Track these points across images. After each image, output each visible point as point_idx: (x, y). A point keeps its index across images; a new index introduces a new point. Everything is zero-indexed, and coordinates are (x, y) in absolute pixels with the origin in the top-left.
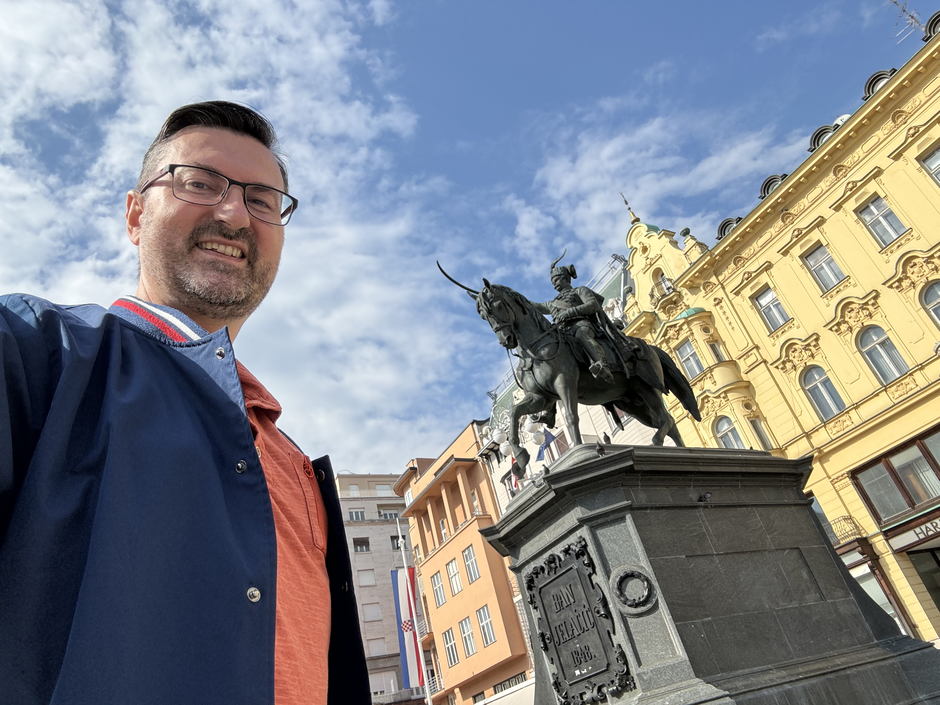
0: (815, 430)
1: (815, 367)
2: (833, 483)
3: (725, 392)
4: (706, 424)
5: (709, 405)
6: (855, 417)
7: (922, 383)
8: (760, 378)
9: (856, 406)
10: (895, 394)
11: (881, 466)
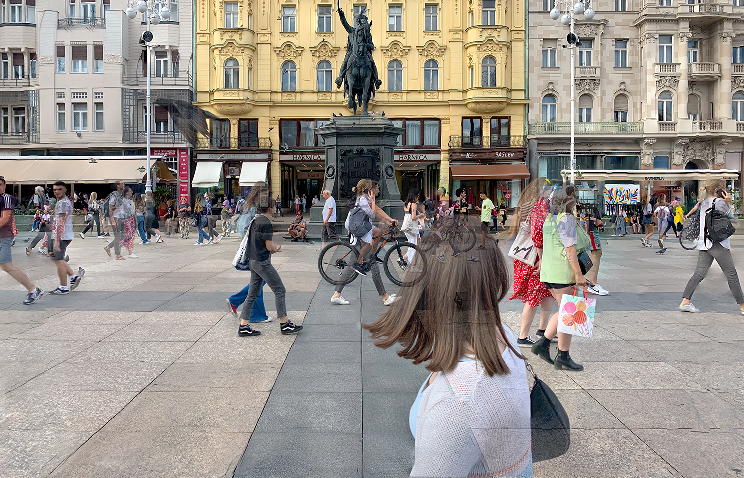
0: (276, 92)
1: (292, 62)
2: (271, 120)
3: (244, 47)
4: (223, 57)
5: (231, 48)
6: (298, 98)
7: (334, 100)
8: (264, 50)
9: (301, 92)
10: (321, 98)
11: (295, 123)
